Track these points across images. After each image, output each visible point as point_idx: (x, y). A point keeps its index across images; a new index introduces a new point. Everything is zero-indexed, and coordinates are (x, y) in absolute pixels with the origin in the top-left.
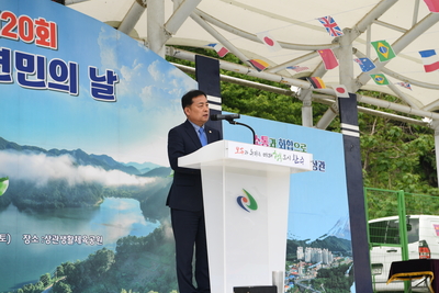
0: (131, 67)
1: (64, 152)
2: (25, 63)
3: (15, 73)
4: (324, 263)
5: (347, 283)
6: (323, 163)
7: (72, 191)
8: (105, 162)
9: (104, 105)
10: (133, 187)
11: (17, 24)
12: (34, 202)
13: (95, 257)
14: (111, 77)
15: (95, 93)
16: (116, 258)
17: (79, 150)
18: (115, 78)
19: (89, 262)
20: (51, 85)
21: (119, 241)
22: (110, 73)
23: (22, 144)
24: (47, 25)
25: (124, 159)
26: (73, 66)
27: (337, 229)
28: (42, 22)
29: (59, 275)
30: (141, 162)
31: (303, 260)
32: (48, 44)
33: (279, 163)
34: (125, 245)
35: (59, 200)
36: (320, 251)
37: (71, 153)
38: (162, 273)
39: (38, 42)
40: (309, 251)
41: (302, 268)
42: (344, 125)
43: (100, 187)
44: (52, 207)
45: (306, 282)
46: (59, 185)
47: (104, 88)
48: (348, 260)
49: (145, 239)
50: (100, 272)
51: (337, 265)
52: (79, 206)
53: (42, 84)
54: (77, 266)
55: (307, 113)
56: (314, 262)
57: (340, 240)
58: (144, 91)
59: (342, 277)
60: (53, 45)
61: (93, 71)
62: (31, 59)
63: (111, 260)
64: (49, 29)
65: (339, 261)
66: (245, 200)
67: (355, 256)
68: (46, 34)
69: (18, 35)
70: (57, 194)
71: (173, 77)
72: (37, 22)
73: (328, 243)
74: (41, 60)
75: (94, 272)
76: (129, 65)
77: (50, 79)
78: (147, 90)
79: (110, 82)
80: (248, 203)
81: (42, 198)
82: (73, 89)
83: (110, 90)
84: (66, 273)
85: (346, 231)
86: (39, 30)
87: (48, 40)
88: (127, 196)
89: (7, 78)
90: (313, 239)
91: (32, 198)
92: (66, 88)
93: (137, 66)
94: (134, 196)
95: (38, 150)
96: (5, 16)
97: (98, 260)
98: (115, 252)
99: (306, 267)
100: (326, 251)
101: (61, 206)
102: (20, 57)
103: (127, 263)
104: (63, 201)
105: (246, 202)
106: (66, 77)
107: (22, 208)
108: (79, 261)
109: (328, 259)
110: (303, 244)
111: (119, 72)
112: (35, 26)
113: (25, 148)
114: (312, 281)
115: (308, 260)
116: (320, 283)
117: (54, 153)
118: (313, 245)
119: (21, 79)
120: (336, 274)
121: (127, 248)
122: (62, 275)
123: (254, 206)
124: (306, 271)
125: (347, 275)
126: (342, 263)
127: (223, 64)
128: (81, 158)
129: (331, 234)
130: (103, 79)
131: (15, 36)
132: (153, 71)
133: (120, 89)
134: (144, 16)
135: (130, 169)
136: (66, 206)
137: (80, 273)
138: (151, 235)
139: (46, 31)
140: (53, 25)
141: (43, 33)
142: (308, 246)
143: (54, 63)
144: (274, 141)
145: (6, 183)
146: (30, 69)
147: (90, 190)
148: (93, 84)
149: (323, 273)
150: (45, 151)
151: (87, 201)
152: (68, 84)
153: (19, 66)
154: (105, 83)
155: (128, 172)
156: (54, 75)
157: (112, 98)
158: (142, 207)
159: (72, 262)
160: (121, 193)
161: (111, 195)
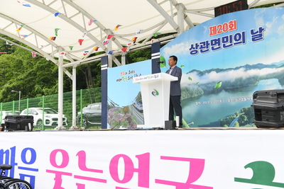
1: (241, 67)
2: (225, 40)
3: (222, 44)
7: (245, 81)
8: (260, 66)
9: (258, 43)
10: (274, 74)
11: (222, 27)
12: (230, 88)
14: (261, 30)
15: (253, 40)
17: (247, 65)
18: (263, 29)
20: (235, 44)
22: (260, 28)
24: (233, 22)
25: (269, 63)
26: (243, 33)
28: (231, 22)
29: (242, 112)
32: (233, 29)
35: (240, 85)
37: (243, 67)
39: (230, 30)
43: (257, 77)
44: (237, 88)
46: (240, 79)
47: (258, 36)
52: (248, 86)
53: (232, 45)
58: (279, 29)
60: (235, 29)
61: (252, 31)
62: (227, 37)
70: (239, 83)
72: (229, 23)
74: (231, 36)
76: (271, 20)
77: (234, 42)
79: (261, 32)
81: (233, 86)
82: (244, 42)
83: (261, 35)
84: (244, 111)
87: (233, 27)
88: (271, 78)
89: (220, 47)
91: (230, 86)
92: (241, 42)
93: (275, 19)
94: (275, 77)
95: (231, 69)
96: (218, 27)
101: (241, 87)
102: (223, 38)
105: (155, 93)
106: (241, 38)
107: (226, 90)
111: (265, 26)
112: (229, 25)
113: (226, 70)
117: (237, 68)
119: (224, 46)
123: (157, 94)
128: (248, 67)
130: (257, 32)
131: (222, 32)
133: (265, 34)
135: (272, 66)
136: (243, 87)
139: (233, 24)
140: (235, 21)
141: (231, 26)
143: (236, 35)
145: (221, 83)
146: (227, 41)
147: (253, 79)
148: (252, 36)
150: (233, 69)
151: (252, 84)
153: (223, 42)
155: (271, 68)
156: (236, 40)
157: (262, 38)
158: (280, 81)
159: (246, 107)
160: (267, 77)
161: (263, 79)
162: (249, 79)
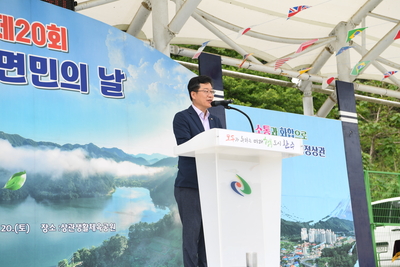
0: (138, 66)
1: (77, 146)
2: (38, 65)
3: (29, 75)
4: (327, 243)
5: (351, 261)
6: (323, 149)
7: (85, 182)
8: (116, 155)
9: (113, 101)
10: (142, 177)
11: (30, 30)
12: (50, 194)
13: (110, 243)
14: (119, 76)
15: (104, 91)
16: (129, 243)
17: (91, 144)
18: (123, 77)
19: (103, 248)
20: (63, 85)
21: (131, 227)
22: (118, 72)
23: (37, 141)
24: (58, 30)
25: (134, 151)
26: (83, 67)
27: (338, 211)
28: (53, 27)
29: (76, 260)
30: (149, 153)
31: (307, 241)
32: (59, 47)
33: (269, 149)
34: (136, 231)
35: (74, 191)
36: (323, 232)
37: (83, 147)
38: (173, 256)
39: (50, 46)
40: (313, 232)
41: (306, 248)
42: (342, 113)
43: (112, 178)
44: (67, 198)
45: (311, 261)
46: (74, 177)
47: (113, 86)
48: (351, 240)
49: (156, 225)
50: (115, 256)
51: (340, 244)
52: (92, 196)
53: (55, 85)
54: (93, 252)
55: (307, 102)
56: (318, 242)
57: (343, 221)
58: (150, 87)
59: (346, 256)
60: (64, 48)
61: (102, 71)
62: (43, 61)
63: (124, 246)
64: (60, 33)
65: (342, 241)
66: (239, 185)
67: (358, 236)
68: (58, 38)
69: (31, 40)
70: (71, 185)
71: (177, 74)
72: (49, 28)
73: (332, 224)
74: (53, 62)
75: (108, 257)
76: (136, 64)
77: (61, 79)
78: (153, 87)
79: (118, 80)
80: (242, 188)
81: (57, 190)
82: (84, 88)
83: (119, 87)
84: (82, 258)
85: (348, 212)
86: (51, 35)
87: (60, 44)
88: (138, 185)
89: (22, 80)
90: (316, 221)
91: (48, 190)
92: (77, 87)
93: (144, 65)
94: (144, 185)
95: (53, 145)
96: (19, 23)
97: (112, 245)
98: (128, 238)
99: (310, 247)
100: (329, 232)
101: (75, 196)
102: (33, 60)
103: (140, 248)
104: (77, 192)
105: (239, 187)
106: (77, 77)
107: (39, 199)
108: (94, 247)
109: (332, 239)
110: (307, 225)
111: (126, 71)
112: (47, 31)
113: (40, 144)
114: (317, 261)
115: (312, 240)
116: (324, 262)
117: (67, 147)
118: (316, 226)
119: (35, 80)
120: (340, 253)
121: (139, 234)
122: (78, 261)
123: (247, 190)
124: (310, 251)
125: (350, 254)
126: (345, 243)
127: (225, 60)
128: (93, 151)
129: (333, 216)
130: (111, 78)
131: (28, 41)
132: (159, 68)
133: (127, 86)
134: (150, 19)
135: (139, 160)
136: (80, 197)
137: (95, 259)
138: (161, 222)
139: (57, 35)
140: (63, 30)
141: (54, 37)
142: (312, 227)
143: (66, 65)
144: (275, 130)
145: (24, 177)
146: (43, 70)
147: (102, 181)
148: (102, 83)
149: (327, 253)
150: (59, 146)
151: (100, 191)
152: (79, 84)
153: (33, 68)
154: (114, 81)
155: (137, 163)
156: (65, 76)
157: (121, 95)
158: (152, 195)
159: (87, 248)
160: (131, 183)
161: (122, 185)
162: (95, 179)
